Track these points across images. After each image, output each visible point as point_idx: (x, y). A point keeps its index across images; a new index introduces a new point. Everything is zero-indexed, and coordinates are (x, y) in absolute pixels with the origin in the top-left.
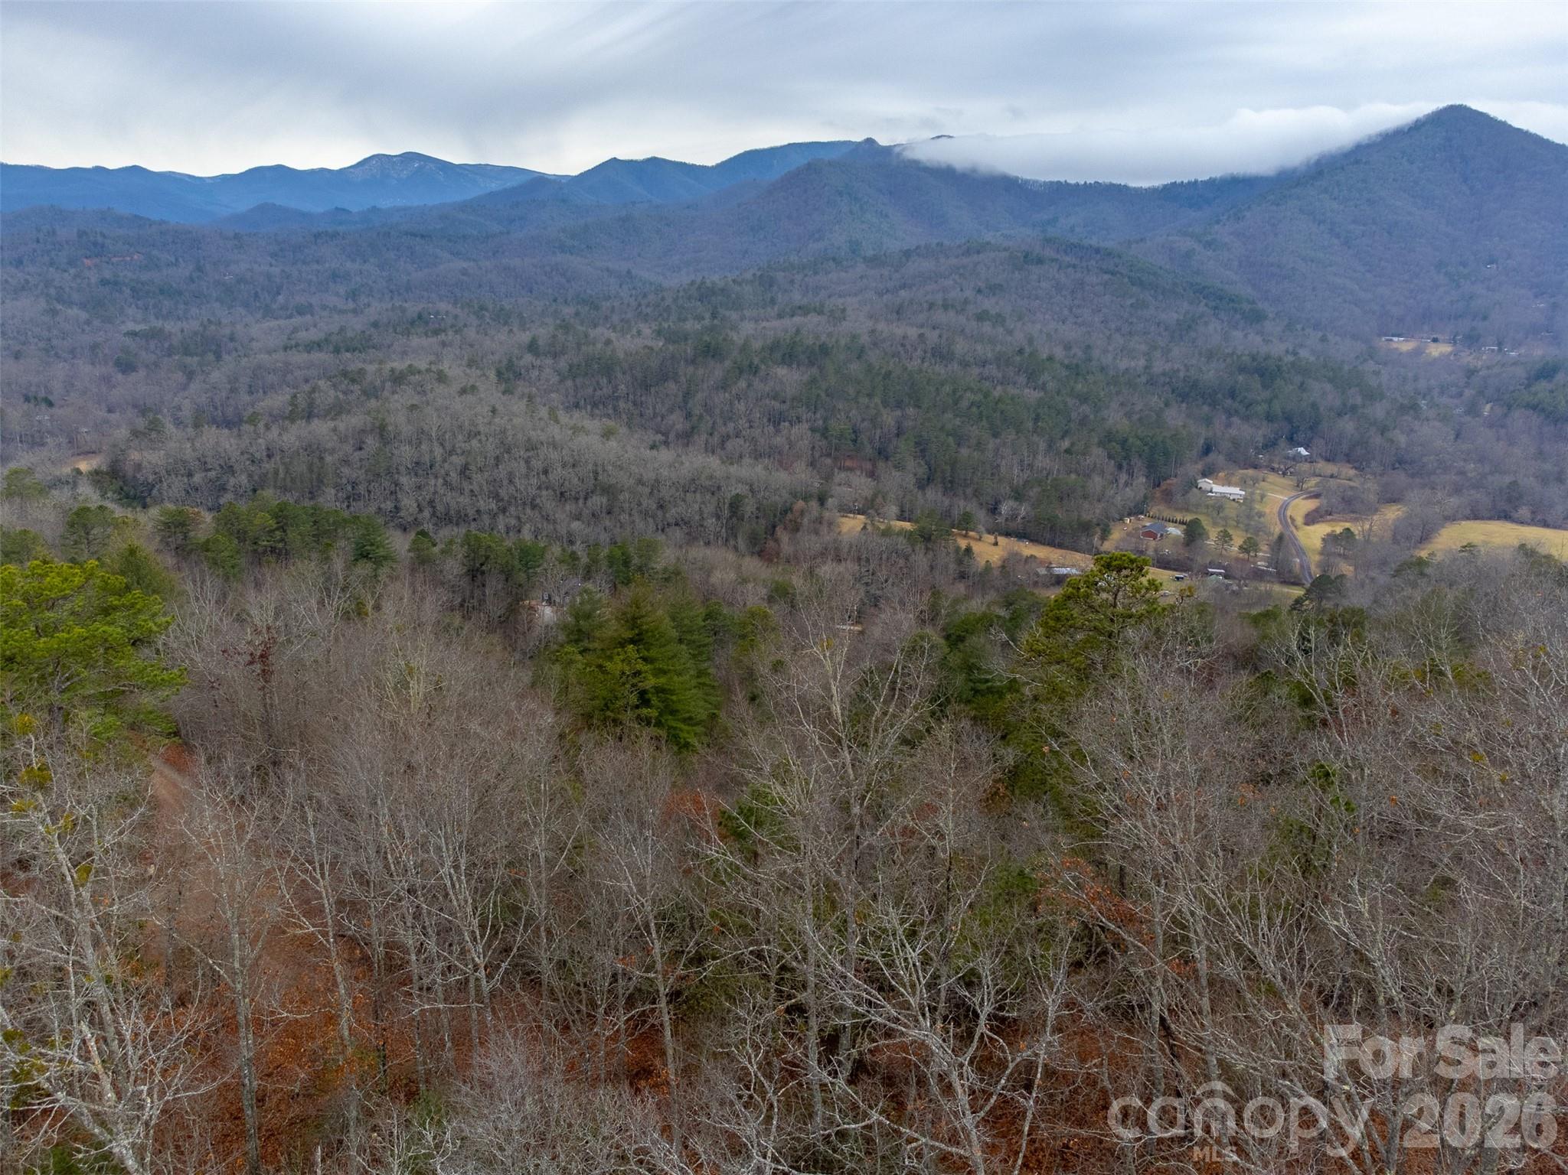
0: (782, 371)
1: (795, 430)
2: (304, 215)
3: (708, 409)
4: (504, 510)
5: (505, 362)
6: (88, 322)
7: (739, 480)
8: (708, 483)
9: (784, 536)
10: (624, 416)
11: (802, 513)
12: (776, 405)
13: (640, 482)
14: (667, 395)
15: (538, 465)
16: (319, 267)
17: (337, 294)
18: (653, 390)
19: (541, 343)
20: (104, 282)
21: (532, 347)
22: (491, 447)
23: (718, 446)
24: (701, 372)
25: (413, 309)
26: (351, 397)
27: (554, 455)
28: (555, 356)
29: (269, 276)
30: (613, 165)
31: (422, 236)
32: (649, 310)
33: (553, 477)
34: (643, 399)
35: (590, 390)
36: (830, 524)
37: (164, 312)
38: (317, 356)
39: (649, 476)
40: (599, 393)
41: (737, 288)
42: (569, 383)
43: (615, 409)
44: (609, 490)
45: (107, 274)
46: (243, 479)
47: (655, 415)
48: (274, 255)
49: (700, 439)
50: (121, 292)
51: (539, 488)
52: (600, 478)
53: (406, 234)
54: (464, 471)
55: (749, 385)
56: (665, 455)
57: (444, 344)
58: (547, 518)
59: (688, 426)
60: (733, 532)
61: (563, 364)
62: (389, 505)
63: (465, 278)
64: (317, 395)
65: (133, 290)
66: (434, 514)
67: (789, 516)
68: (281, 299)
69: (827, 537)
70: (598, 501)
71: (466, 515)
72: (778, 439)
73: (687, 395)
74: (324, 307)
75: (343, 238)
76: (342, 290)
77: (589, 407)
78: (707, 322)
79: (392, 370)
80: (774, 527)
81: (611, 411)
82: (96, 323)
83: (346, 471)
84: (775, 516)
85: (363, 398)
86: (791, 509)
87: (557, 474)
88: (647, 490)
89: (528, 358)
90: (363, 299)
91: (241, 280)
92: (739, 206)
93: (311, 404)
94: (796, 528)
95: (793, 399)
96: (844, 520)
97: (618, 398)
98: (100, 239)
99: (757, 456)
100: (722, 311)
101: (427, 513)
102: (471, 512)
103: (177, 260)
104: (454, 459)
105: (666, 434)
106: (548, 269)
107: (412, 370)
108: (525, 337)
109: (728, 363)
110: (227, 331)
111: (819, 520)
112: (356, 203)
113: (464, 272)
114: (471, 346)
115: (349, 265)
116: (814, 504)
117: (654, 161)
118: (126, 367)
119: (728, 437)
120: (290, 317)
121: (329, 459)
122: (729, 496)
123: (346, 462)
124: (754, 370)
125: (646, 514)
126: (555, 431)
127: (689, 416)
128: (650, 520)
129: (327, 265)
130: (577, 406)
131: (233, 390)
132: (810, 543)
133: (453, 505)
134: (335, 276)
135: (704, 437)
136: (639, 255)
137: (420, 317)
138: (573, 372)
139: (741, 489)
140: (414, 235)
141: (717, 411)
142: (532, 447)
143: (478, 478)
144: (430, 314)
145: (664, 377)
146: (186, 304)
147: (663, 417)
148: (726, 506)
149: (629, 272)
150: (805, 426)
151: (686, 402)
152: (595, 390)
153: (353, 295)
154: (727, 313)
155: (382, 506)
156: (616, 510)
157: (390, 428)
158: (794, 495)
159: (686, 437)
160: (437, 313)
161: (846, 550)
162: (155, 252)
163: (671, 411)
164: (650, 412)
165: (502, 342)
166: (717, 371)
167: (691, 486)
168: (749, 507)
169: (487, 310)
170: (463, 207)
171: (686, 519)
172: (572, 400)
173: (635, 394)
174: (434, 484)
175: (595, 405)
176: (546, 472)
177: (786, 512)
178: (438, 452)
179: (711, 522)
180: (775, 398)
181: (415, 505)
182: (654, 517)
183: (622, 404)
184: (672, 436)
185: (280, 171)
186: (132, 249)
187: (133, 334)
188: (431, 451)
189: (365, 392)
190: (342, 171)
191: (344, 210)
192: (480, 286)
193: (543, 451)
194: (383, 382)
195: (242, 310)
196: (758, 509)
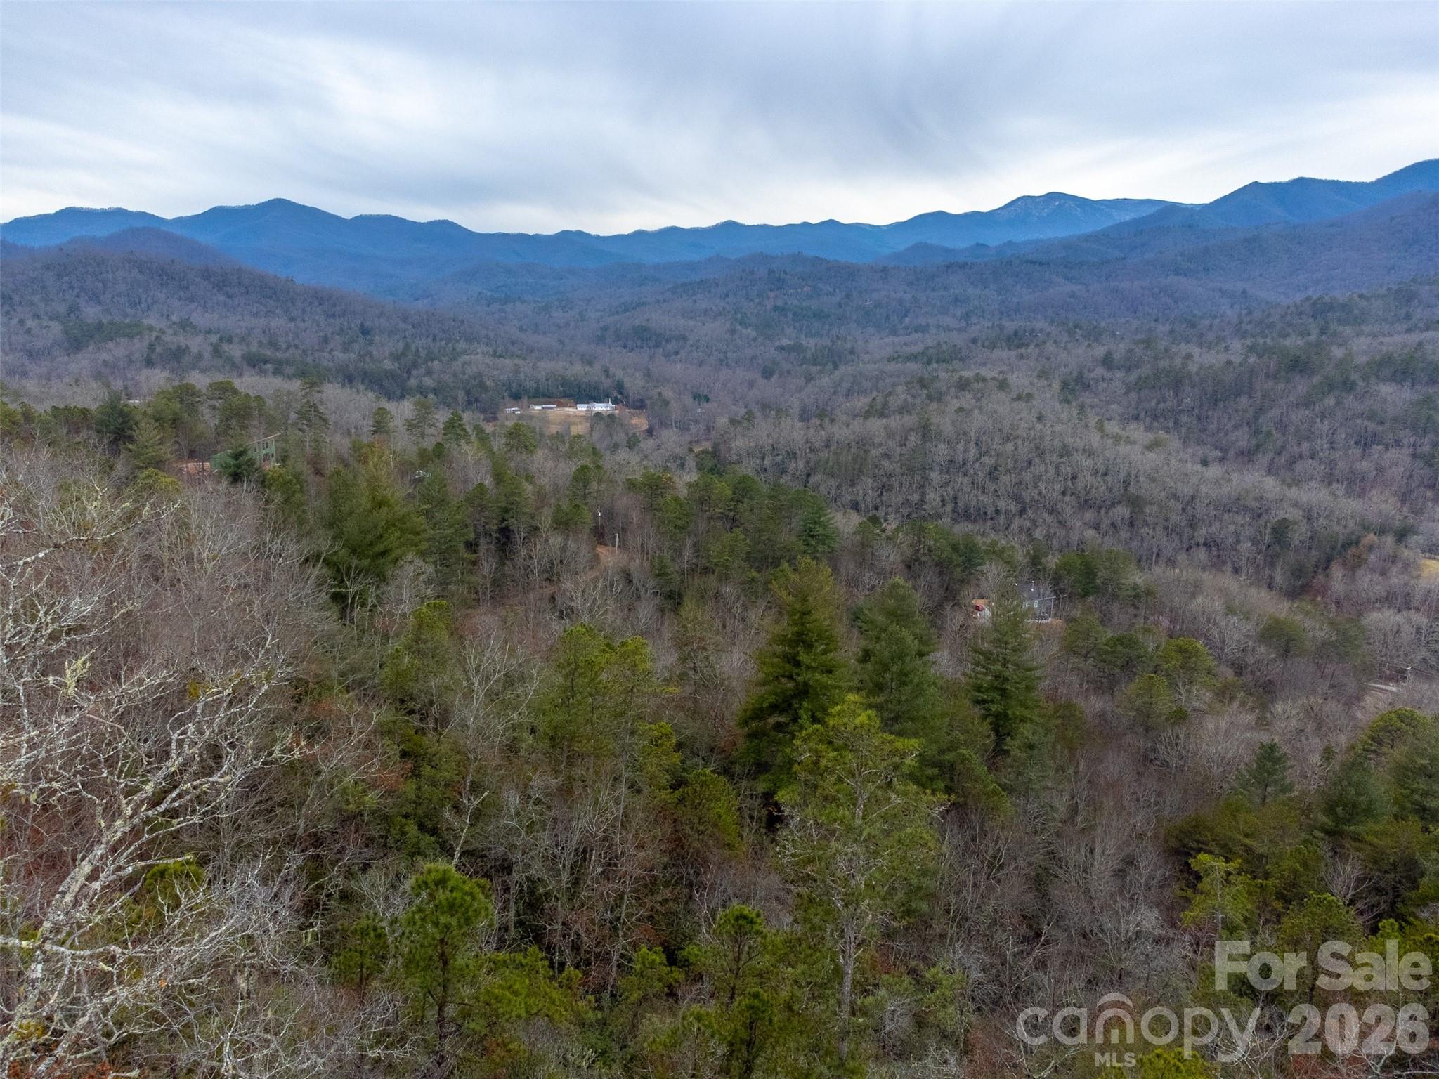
0: (1386, 389)
1: (1392, 454)
2: (947, 251)
3: (1281, 425)
4: (1022, 512)
5: (1075, 374)
6: (755, 340)
7: (1296, 505)
8: (1255, 504)
9: (1337, 572)
10: (1183, 430)
11: (1371, 548)
12: (1372, 426)
13: (1175, 497)
14: (1237, 411)
15: (1067, 470)
16: (944, 293)
17: (954, 316)
18: (1221, 405)
19: (1116, 356)
20: (776, 308)
21: (1107, 362)
22: (1024, 450)
23: (1286, 468)
24: (1281, 386)
25: (1010, 326)
26: (917, 401)
27: (1086, 463)
28: (1128, 370)
29: (901, 302)
30: (1255, 188)
31: (1041, 264)
32: (1249, 327)
33: (1080, 483)
34: (1210, 413)
35: (1153, 403)
36: (1406, 566)
37: (813, 331)
38: (911, 366)
39: (1185, 490)
40: (1162, 406)
41: (1363, 303)
42: (1133, 395)
43: (1176, 423)
44: (1136, 503)
45: (780, 303)
46: (801, 464)
47: (1219, 430)
48: (910, 284)
49: (1263, 459)
50: (786, 316)
51: (1064, 494)
52: (1130, 488)
53: (1027, 262)
54: (993, 474)
55: (1338, 403)
56: (1214, 471)
57: (1021, 357)
58: (1062, 524)
59: (1254, 442)
60: (1271, 561)
61: (1133, 377)
62: (916, 497)
63: (1072, 300)
64: (891, 398)
65: (795, 314)
66: (954, 511)
67: (1352, 550)
68: (907, 320)
69: (1396, 579)
70: (1122, 511)
71: (985, 513)
72: (1364, 463)
73: (1260, 411)
74: (938, 327)
75: (971, 268)
76: (959, 312)
77: (1148, 420)
78: (1313, 338)
79: (961, 378)
80: (1329, 560)
81: (1171, 424)
82: (760, 339)
83: (885, 463)
84: (1333, 548)
85: (927, 402)
86: (1357, 543)
87: (1086, 479)
88: (1179, 507)
89: (1100, 371)
90: (974, 319)
91: (878, 305)
92: (1392, 219)
93: (885, 405)
94: (1359, 562)
95: (1395, 419)
96: (1429, 562)
97: (1180, 412)
98: (783, 276)
99: (1329, 479)
100: (1334, 326)
101: (948, 508)
102: (991, 510)
103: (834, 290)
104: (985, 459)
105: (1224, 450)
106: (1156, 290)
107: (979, 378)
108: (1100, 351)
109: (1316, 379)
110: (848, 346)
111: (1394, 559)
112: (994, 239)
113: (1073, 295)
114: (1048, 359)
115: (970, 291)
116: (1389, 539)
117: (1301, 182)
118: (767, 374)
119: (1301, 457)
120: (909, 334)
121: (873, 452)
122: (1274, 520)
123: (886, 456)
124: (1348, 386)
125: (1169, 531)
126: (1095, 439)
127: (1257, 432)
128: (1176, 538)
129: (952, 291)
130: (1137, 418)
131: (835, 393)
132: (1368, 583)
133: (974, 502)
134: (957, 300)
135: (1270, 455)
136: (1261, 275)
137: (1016, 333)
138: (1140, 385)
139: (1291, 514)
140: (1033, 262)
141: (1292, 429)
142: (1065, 451)
143: (1005, 479)
144: (1025, 331)
145: (1237, 391)
146: (831, 325)
147: (1226, 434)
148: (1269, 530)
149: (1244, 292)
150: (1407, 451)
151: (1256, 418)
152: (1159, 402)
153: (967, 316)
154: (1341, 328)
155: (910, 498)
156: (1139, 523)
157: (932, 428)
158: (1366, 527)
159: (1247, 455)
160: (1033, 330)
161: (1418, 598)
162: (820, 285)
163: (1235, 427)
164: (1213, 427)
165: (1077, 356)
166: (1302, 386)
167: (1234, 505)
168: (1299, 534)
169: (1080, 328)
170: (1087, 238)
171: (1218, 541)
172: (1132, 411)
173: (1201, 408)
174: (962, 481)
175: (1156, 418)
176: (1074, 478)
177: (1350, 545)
178: (972, 451)
179: (1245, 546)
180: (1369, 418)
181: (938, 500)
182: (1180, 535)
183: (1184, 418)
184: (1231, 453)
185: (940, 216)
186: (804, 283)
187: (782, 348)
188: (965, 451)
189: (930, 397)
190: (991, 213)
191: (983, 245)
192: (1085, 307)
193: (1077, 457)
194: (949, 388)
195: (872, 330)
196: (1311, 538)
